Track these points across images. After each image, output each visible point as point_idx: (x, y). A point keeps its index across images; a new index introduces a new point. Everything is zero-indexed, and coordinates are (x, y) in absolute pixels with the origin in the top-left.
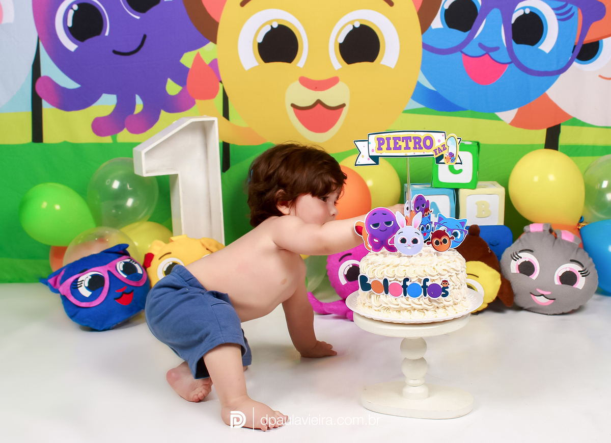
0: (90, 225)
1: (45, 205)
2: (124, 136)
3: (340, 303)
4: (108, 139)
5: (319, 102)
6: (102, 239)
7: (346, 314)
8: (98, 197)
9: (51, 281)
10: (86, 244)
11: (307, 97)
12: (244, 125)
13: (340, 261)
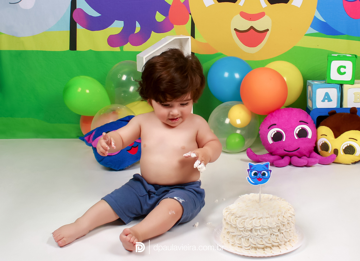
0: (107, 103)
1: (80, 90)
2: (128, 47)
3: (268, 155)
4: (118, 49)
5: (252, 28)
6: (114, 112)
7: (273, 163)
8: (113, 85)
9: (86, 138)
10: (105, 115)
11: (245, 25)
12: (204, 41)
13: (268, 128)
